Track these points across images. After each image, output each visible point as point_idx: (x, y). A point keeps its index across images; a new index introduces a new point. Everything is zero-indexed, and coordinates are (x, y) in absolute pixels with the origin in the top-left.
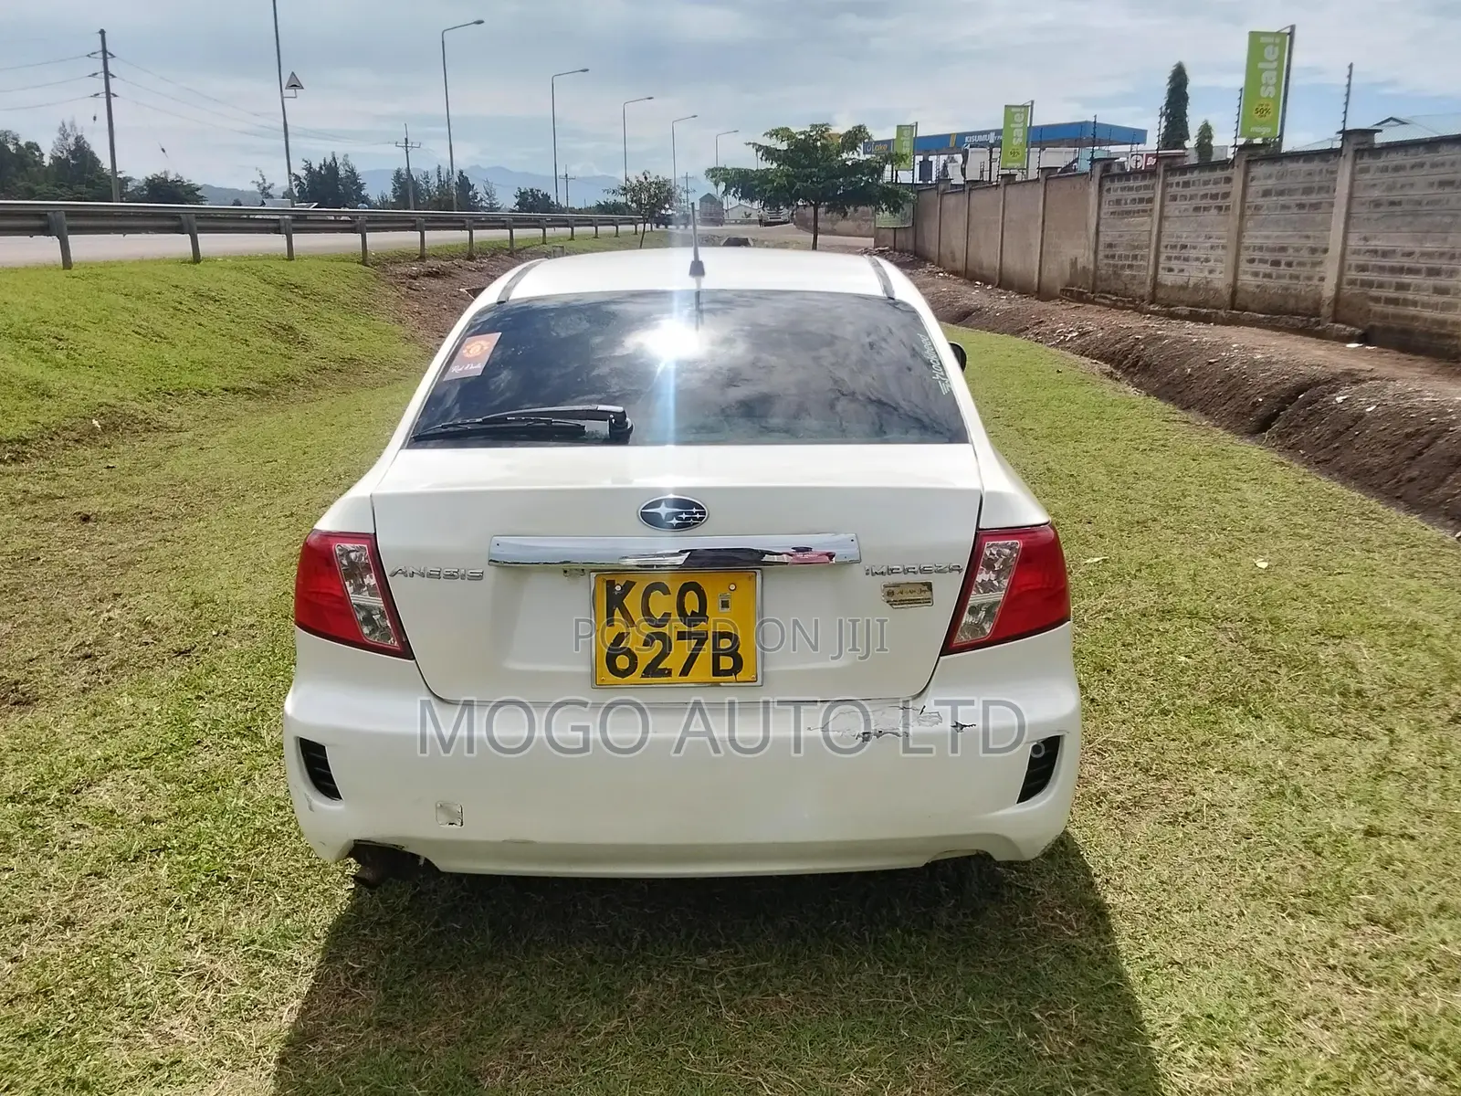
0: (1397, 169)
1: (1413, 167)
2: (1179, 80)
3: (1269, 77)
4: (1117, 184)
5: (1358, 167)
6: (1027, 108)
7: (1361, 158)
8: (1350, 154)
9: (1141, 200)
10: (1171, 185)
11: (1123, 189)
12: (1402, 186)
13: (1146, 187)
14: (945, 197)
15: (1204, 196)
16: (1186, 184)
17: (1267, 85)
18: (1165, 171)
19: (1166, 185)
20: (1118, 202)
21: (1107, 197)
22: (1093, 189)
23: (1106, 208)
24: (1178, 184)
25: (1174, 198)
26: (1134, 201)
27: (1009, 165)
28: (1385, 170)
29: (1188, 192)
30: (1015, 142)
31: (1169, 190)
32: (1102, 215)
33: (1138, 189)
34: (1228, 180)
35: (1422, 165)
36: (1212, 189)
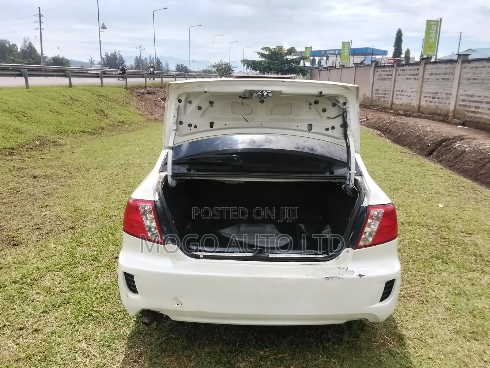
0: (476, 68)
1: (482, 67)
2: (399, 35)
3: (433, 35)
4: (380, 69)
5: (463, 66)
6: (349, 43)
7: (464, 63)
8: (460, 63)
9: (388, 75)
10: (398, 70)
11: (382, 71)
12: (478, 74)
13: (390, 71)
14: (321, 71)
15: (410, 74)
16: (404, 70)
17: (432, 38)
18: (397, 65)
19: (397, 70)
20: (380, 75)
21: (376, 73)
22: (372, 70)
23: (376, 77)
24: (401, 70)
25: (399, 75)
26: (386, 75)
27: (343, 62)
28: (472, 68)
29: (404, 73)
30: (345, 54)
31: (397, 72)
32: (374, 80)
33: (387, 71)
34: (418, 69)
35: (485, 67)
36: (412, 72)
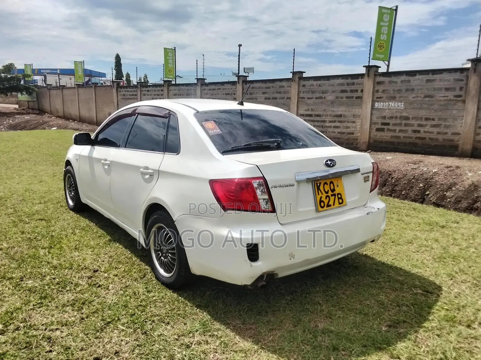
0: (213, 90)
1: (218, 89)
2: (118, 59)
3: (170, 61)
4: (123, 90)
5: (202, 89)
6: (83, 63)
7: (203, 86)
8: (200, 85)
9: (133, 95)
10: (143, 91)
11: (125, 91)
12: (215, 94)
13: (134, 91)
14: (51, 91)
15: (155, 95)
16: (148, 91)
17: (170, 64)
18: (140, 86)
19: (141, 91)
20: (124, 95)
21: (119, 93)
22: (114, 91)
23: (120, 97)
24: (145, 91)
25: (144, 95)
26: (130, 95)
27: (79, 81)
28: (210, 90)
29: (149, 93)
30: (79, 74)
31: (142, 92)
32: (119, 99)
33: (131, 91)
34: (162, 90)
35: (220, 89)
36: (157, 93)
